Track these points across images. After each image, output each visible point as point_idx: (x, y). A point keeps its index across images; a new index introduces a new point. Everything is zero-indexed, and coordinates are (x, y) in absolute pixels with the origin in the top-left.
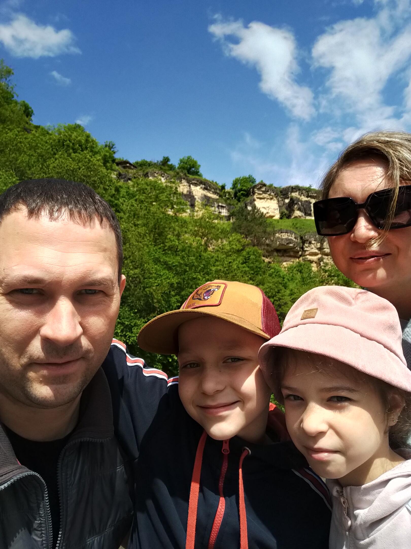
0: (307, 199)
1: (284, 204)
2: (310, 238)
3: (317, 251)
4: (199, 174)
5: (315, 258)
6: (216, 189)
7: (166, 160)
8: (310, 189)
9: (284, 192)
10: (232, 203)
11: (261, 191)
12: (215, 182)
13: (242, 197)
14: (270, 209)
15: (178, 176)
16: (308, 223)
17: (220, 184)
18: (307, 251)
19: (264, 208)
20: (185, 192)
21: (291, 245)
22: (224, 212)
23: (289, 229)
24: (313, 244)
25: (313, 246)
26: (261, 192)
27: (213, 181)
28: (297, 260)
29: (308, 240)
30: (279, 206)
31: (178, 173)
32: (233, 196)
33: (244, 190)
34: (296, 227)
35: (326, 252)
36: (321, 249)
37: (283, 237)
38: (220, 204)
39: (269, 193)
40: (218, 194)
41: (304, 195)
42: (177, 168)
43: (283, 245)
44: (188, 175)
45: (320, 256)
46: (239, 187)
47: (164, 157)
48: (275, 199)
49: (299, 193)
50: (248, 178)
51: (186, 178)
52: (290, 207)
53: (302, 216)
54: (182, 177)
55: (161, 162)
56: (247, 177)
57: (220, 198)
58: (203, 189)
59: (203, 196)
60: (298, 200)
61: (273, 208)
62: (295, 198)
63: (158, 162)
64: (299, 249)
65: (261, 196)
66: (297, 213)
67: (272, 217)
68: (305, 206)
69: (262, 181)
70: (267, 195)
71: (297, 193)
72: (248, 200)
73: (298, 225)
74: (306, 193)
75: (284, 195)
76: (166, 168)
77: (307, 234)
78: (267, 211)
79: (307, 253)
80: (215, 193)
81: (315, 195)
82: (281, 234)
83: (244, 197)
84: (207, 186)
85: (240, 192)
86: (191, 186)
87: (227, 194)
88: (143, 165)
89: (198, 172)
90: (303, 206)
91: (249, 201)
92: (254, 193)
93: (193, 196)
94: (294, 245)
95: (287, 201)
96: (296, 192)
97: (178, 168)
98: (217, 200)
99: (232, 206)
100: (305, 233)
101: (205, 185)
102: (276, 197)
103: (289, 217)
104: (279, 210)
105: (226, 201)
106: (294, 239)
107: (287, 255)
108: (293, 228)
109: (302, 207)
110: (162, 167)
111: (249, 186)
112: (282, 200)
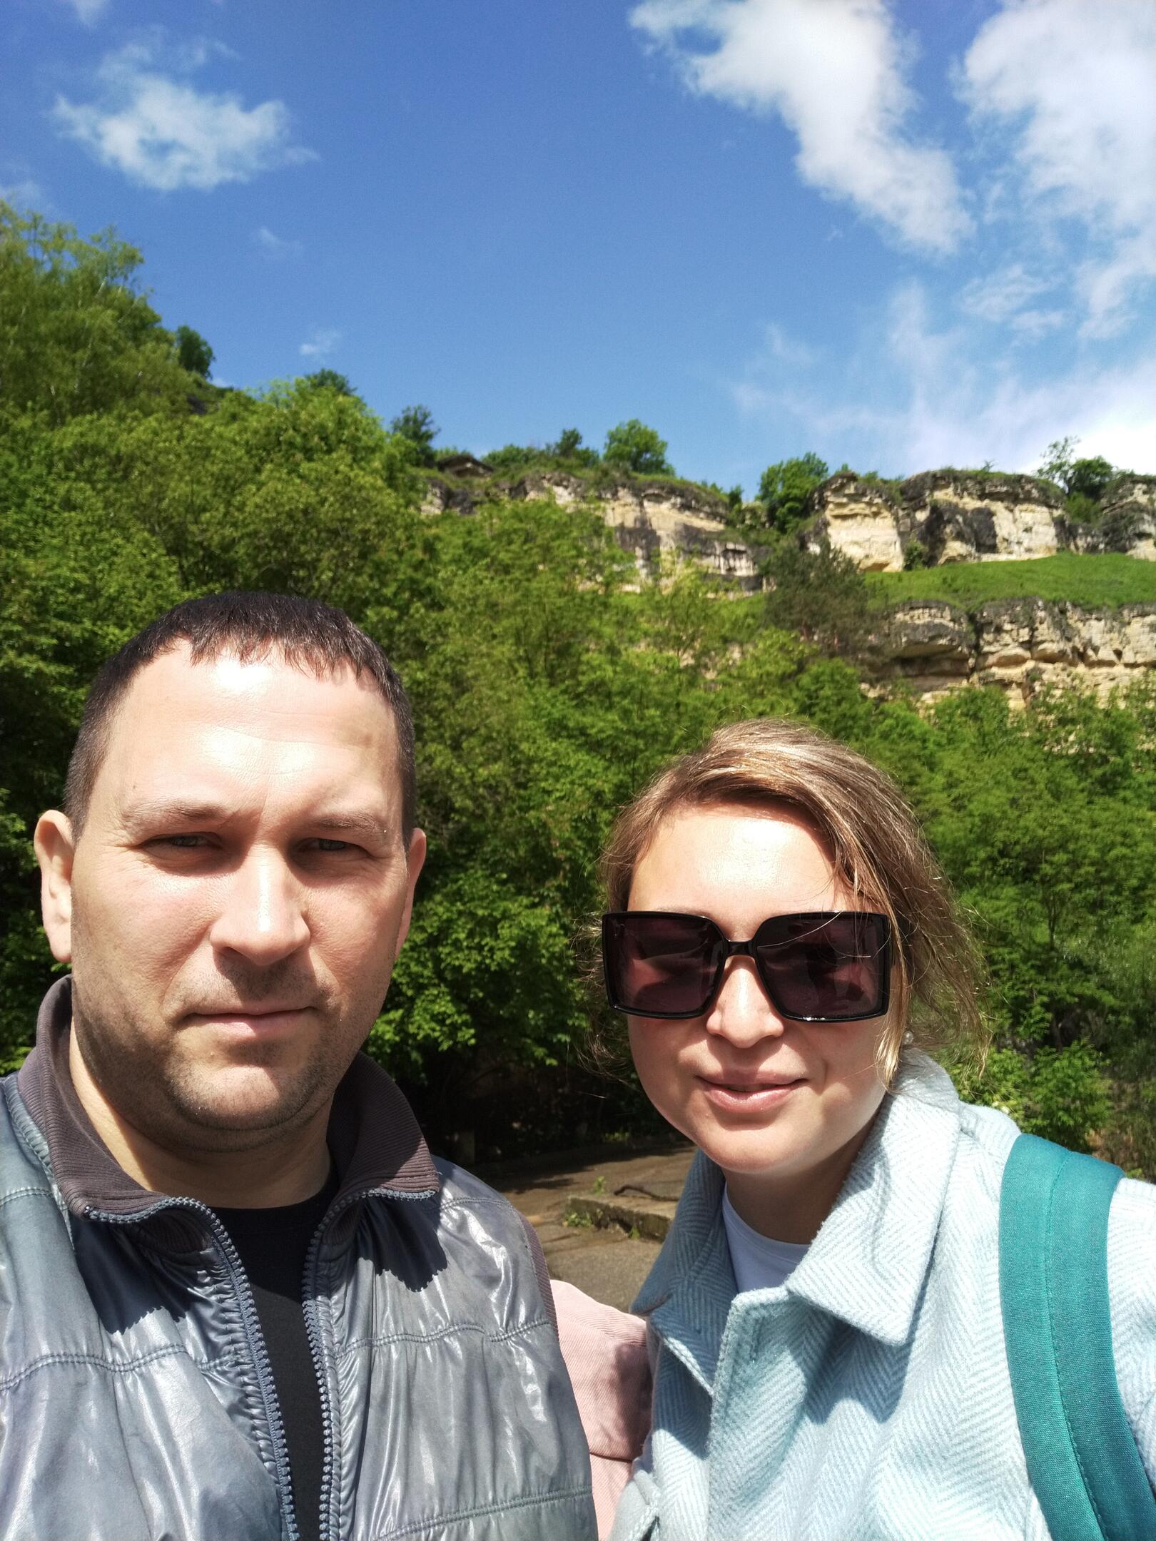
0: (978, 504)
1: (913, 526)
2: (998, 615)
3: (1020, 651)
4: (664, 467)
5: (1015, 673)
6: (716, 504)
7: (571, 440)
8: (987, 473)
9: (910, 492)
10: (763, 538)
11: (845, 496)
12: (710, 484)
13: (790, 517)
14: (875, 546)
15: (605, 480)
16: (990, 571)
17: (726, 487)
18: (992, 653)
19: (856, 543)
20: (629, 523)
21: (943, 642)
22: (744, 568)
23: (933, 595)
24: (1007, 632)
25: (1006, 638)
26: (845, 500)
27: (705, 484)
28: (965, 683)
29: (990, 623)
30: (901, 534)
31: (605, 473)
32: (764, 519)
33: (795, 499)
34: (954, 586)
35: (1049, 651)
36: (1030, 645)
37: (917, 622)
38: (731, 546)
39: (867, 499)
40: (722, 517)
41: (970, 494)
42: (601, 457)
43: (918, 643)
44: (634, 474)
45: (1030, 665)
46: (780, 490)
47: (565, 433)
48: (886, 513)
49: (956, 489)
50: (803, 463)
51: (628, 483)
52: (933, 532)
53: (970, 555)
54: (619, 482)
55: (558, 446)
56: (801, 459)
57: (730, 529)
58: (679, 509)
59: (679, 528)
60: (955, 509)
61: (881, 540)
62: (944, 506)
63: (548, 447)
64: (966, 650)
65: (846, 511)
66: (955, 548)
67: (879, 567)
68: (975, 525)
69: (845, 467)
70: (862, 505)
71: (950, 490)
72: (810, 524)
73: (960, 582)
74: (978, 487)
75: (911, 499)
76: (573, 461)
77: (986, 605)
78: (867, 552)
79: (992, 659)
80: (713, 516)
81: (1004, 489)
82: (912, 613)
83: (797, 519)
84: (689, 498)
85: (783, 505)
86: (646, 503)
87: (748, 516)
88: (509, 461)
89: (662, 462)
90: (971, 526)
91: (811, 528)
92: (824, 504)
93: (653, 532)
94: (952, 640)
95: (922, 516)
96: (947, 486)
97: (607, 458)
98: (719, 536)
99: (763, 548)
100: (981, 603)
101: (682, 496)
102: (891, 508)
103: (930, 561)
104: (902, 545)
105: (745, 535)
106: (951, 624)
107: (935, 669)
108: (945, 592)
109: (967, 530)
110: (562, 460)
111: (808, 486)
112: (908, 515)
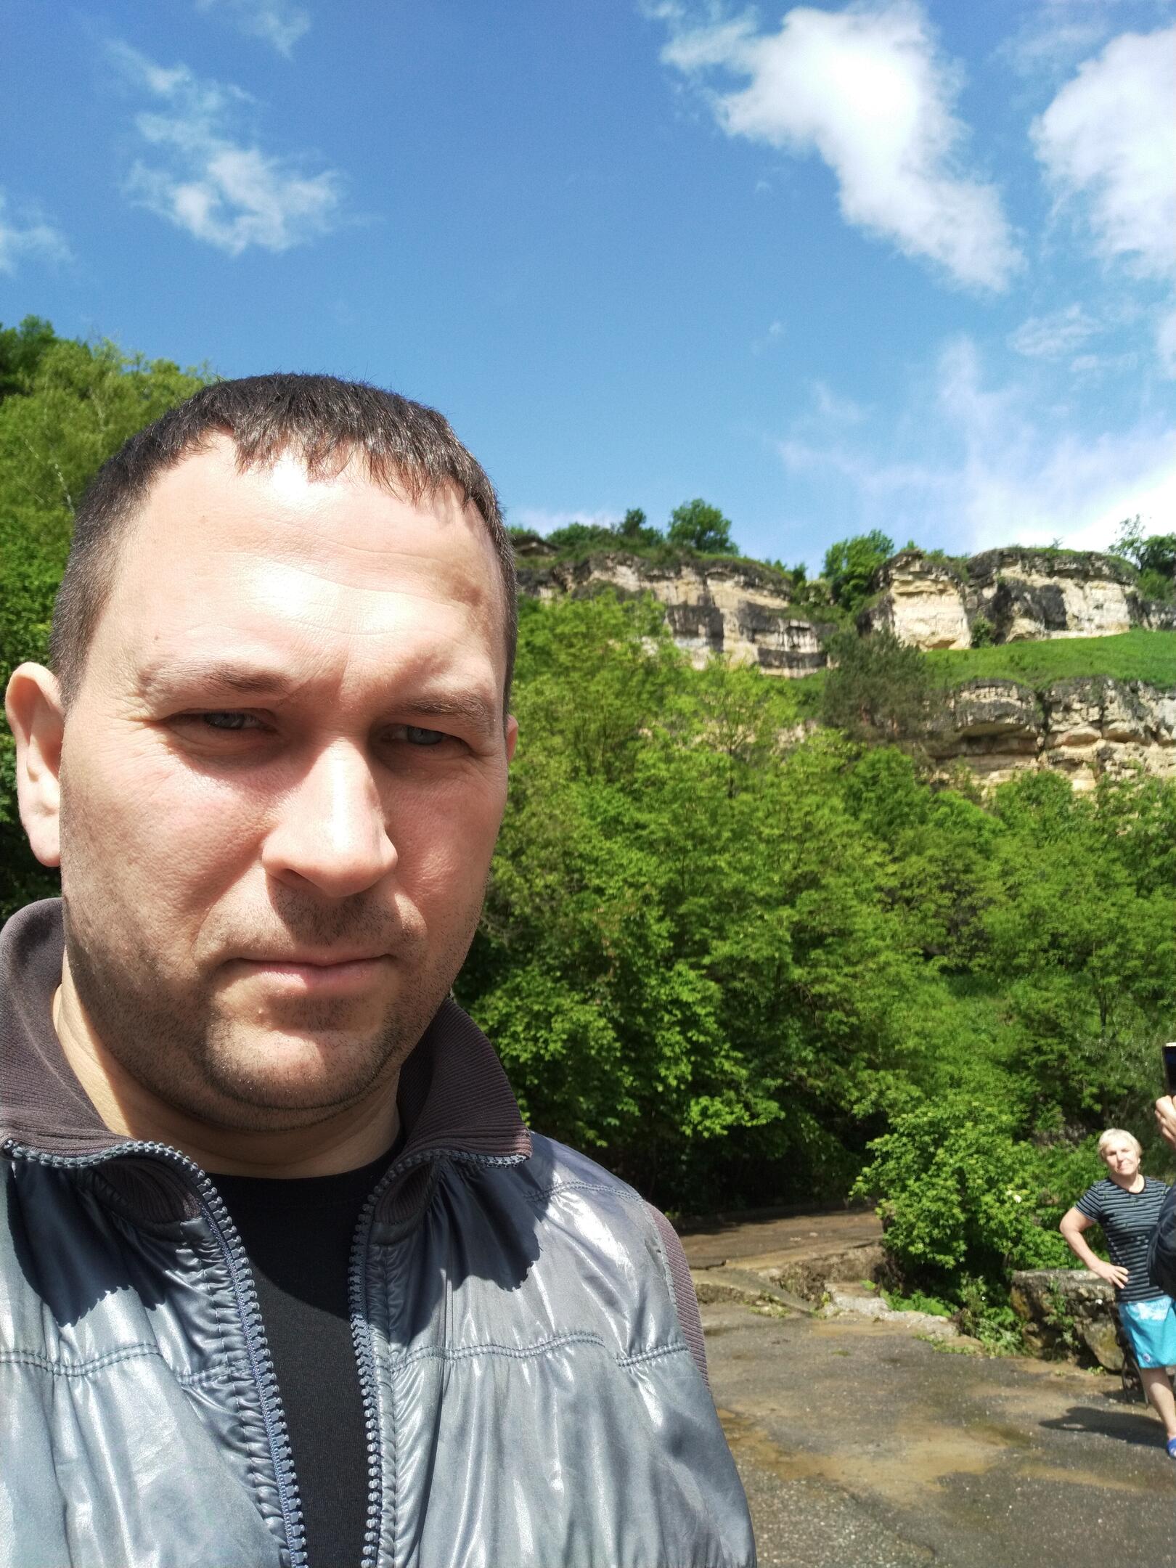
0: (1047, 581)
1: (980, 603)
2: (1066, 694)
3: (1090, 730)
4: (728, 545)
5: (1085, 752)
6: (780, 582)
7: (635, 519)
8: (1056, 551)
9: (977, 570)
10: (827, 615)
11: (910, 573)
12: (773, 562)
13: (856, 594)
14: (941, 623)
15: (668, 559)
16: (1058, 650)
17: (790, 565)
18: (1061, 732)
19: (922, 620)
20: (693, 601)
21: (1010, 720)
22: (808, 645)
23: (1000, 674)
24: (1076, 711)
25: (1076, 717)
26: (910, 578)
27: (768, 562)
28: (1034, 763)
29: (1059, 702)
30: (968, 611)
31: (669, 552)
32: (828, 596)
33: (860, 576)
34: (1022, 665)
35: (1120, 731)
36: (1100, 724)
37: (984, 701)
38: (794, 623)
39: (933, 577)
40: (786, 594)
41: (1038, 572)
42: (665, 535)
43: (984, 722)
44: (698, 553)
45: (1101, 744)
46: (845, 567)
47: (629, 512)
48: (952, 590)
49: (1024, 566)
50: (868, 540)
51: (692, 562)
52: (1001, 609)
53: (1039, 632)
54: (683, 561)
55: (623, 526)
56: (867, 536)
57: (794, 606)
58: (743, 587)
59: (743, 606)
60: (1023, 587)
61: (947, 617)
62: (1011, 584)
63: (613, 527)
64: (1034, 729)
65: (911, 589)
66: (1023, 625)
67: (946, 643)
68: (1044, 602)
69: (911, 545)
70: (928, 583)
71: (1018, 568)
72: (874, 601)
73: (1027, 660)
74: (1046, 564)
75: (978, 577)
76: (637, 541)
77: (1055, 684)
78: (933, 629)
79: (1060, 739)
80: (777, 593)
81: (1074, 566)
82: (978, 692)
83: (862, 597)
84: (752, 575)
85: (848, 582)
86: (709, 582)
87: (812, 594)
88: (571, 539)
89: (726, 540)
90: (1039, 603)
91: (876, 606)
92: (889, 582)
93: (716, 610)
94: (1019, 719)
95: (989, 593)
96: (1014, 564)
97: (670, 535)
98: (783, 613)
99: (827, 625)
100: (1050, 682)
101: (745, 574)
102: (957, 585)
103: (998, 638)
104: (969, 622)
105: (809, 612)
106: (1019, 703)
107: (1003, 748)
108: (1012, 671)
109: (1036, 607)
110: (626, 539)
111: (873, 564)
112: (975, 592)
